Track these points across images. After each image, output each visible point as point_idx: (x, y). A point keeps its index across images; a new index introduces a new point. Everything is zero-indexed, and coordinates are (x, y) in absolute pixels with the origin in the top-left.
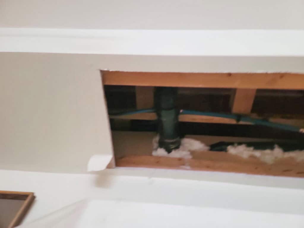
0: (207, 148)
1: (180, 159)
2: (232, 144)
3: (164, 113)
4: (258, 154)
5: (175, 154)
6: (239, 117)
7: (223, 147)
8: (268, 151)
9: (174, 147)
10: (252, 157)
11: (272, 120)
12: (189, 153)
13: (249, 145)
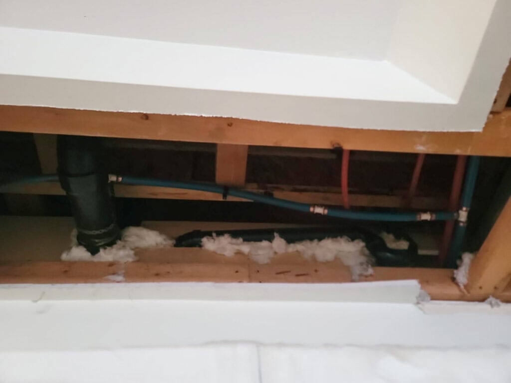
0: (171, 242)
1: (111, 264)
2: (209, 234)
3: (73, 183)
4: (246, 248)
5: (106, 255)
6: (226, 189)
7: (196, 240)
8: (265, 243)
9: (103, 243)
10: (239, 253)
11: (277, 194)
12: (132, 252)
13: (235, 234)
